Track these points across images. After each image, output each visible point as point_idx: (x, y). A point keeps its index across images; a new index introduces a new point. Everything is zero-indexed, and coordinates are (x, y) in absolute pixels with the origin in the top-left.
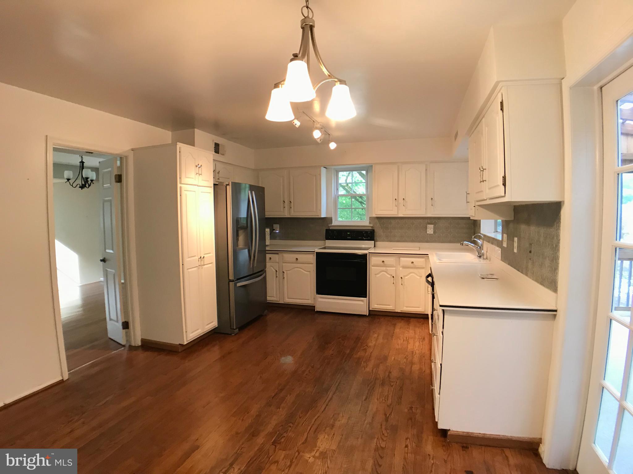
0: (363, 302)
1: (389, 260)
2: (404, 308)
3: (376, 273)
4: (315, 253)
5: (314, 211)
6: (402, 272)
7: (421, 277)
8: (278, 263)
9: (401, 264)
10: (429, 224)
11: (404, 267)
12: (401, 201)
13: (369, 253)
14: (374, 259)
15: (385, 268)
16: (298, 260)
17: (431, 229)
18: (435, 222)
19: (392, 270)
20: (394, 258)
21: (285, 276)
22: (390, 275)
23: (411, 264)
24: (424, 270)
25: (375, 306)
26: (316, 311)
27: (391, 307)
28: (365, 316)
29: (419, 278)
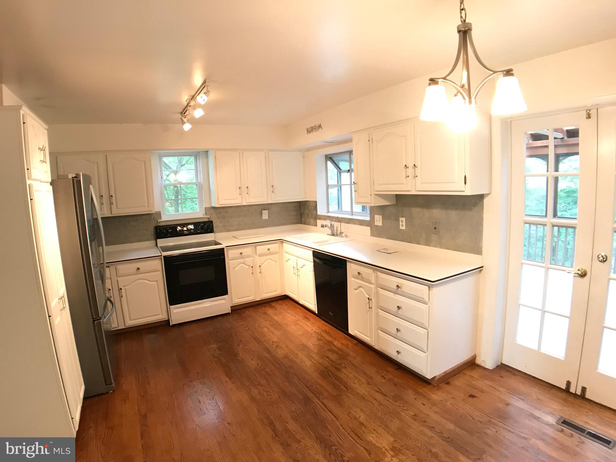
0: (225, 300)
1: (246, 251)
2: (264, 295)
3: (234, 267)
4: (163, 257)
5: (145, 206)
6: (258, 260)
7: (276, 261)
8: (111, 279)
9: (258, 254)
10: (263, 210)
11: (260, 255)
12: (244, 189)
13: (226, 247)
14: (231, 252)
15: (243, 260)
16: (140, 269)
17: (266, 215)
18: (268, 207)
19: (249, 260)
20: (251, 248)
21: (124, 294)
22: (248, 266)
23: (268, 251)
24: (278, 254)
25: (238, 301)
26: (171, 325)
27: (252, 297)
28: (229, 313)
29: (274, 263)
